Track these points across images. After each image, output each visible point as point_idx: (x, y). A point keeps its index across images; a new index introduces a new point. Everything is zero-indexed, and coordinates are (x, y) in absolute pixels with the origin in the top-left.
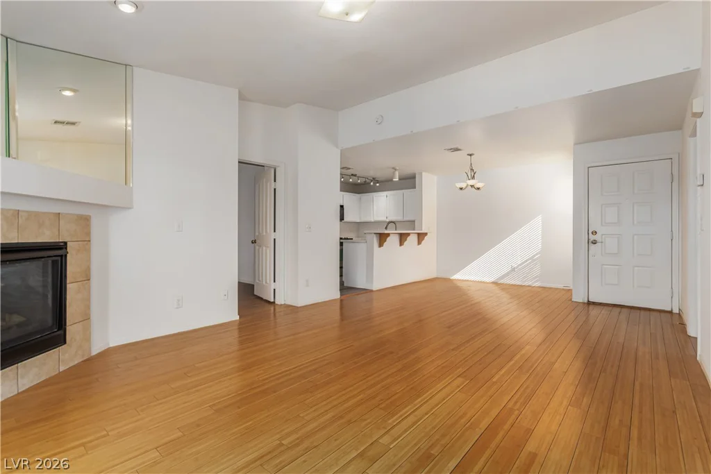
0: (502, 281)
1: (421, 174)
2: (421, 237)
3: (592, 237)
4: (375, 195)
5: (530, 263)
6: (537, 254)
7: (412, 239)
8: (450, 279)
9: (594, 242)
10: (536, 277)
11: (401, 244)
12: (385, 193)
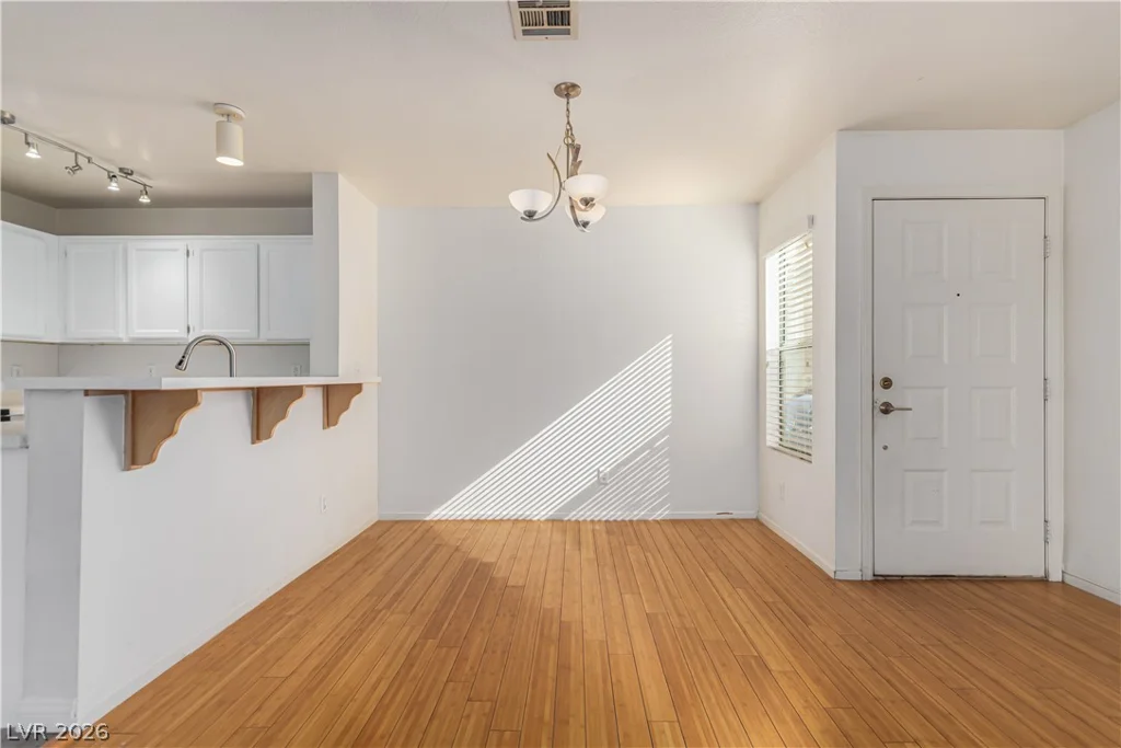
0: (573, 516)
1: (332, 178)
2: (337, 398)
3: (884, 396)
4: (135, 244)
5: (645, 460)
6: (662, 435)
7: (308, 409)
8: (425, 521)
9: (887, 409)
10: (660, 493)
11: (259, 432)
12: (178, 243)
